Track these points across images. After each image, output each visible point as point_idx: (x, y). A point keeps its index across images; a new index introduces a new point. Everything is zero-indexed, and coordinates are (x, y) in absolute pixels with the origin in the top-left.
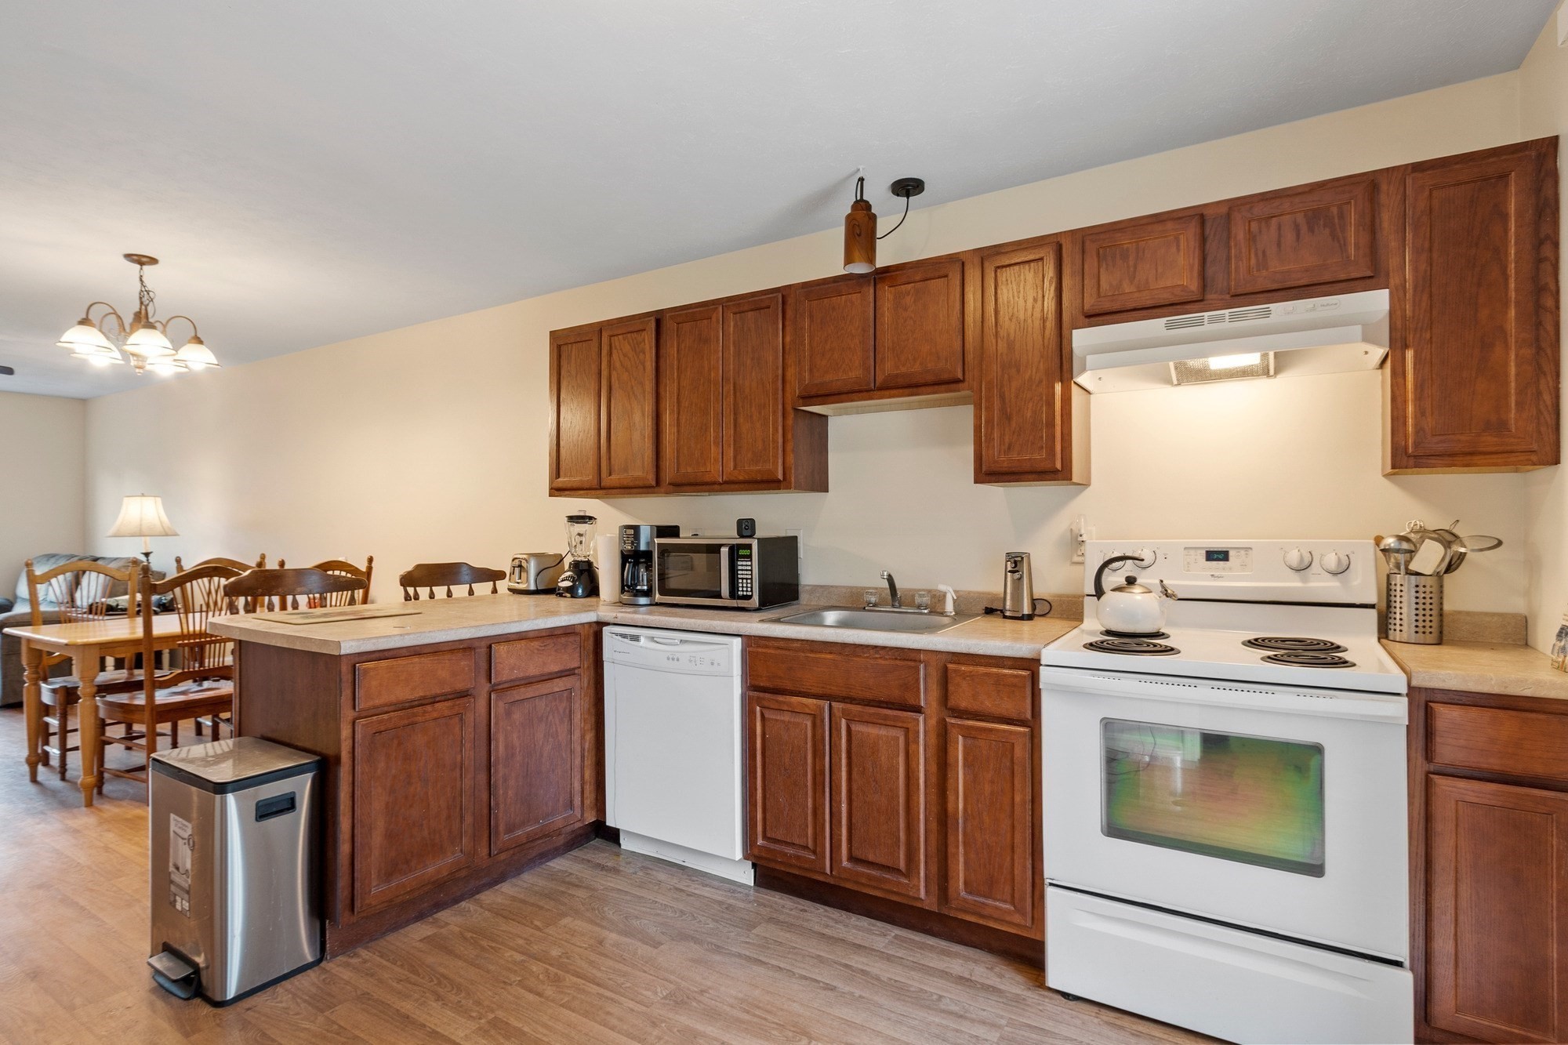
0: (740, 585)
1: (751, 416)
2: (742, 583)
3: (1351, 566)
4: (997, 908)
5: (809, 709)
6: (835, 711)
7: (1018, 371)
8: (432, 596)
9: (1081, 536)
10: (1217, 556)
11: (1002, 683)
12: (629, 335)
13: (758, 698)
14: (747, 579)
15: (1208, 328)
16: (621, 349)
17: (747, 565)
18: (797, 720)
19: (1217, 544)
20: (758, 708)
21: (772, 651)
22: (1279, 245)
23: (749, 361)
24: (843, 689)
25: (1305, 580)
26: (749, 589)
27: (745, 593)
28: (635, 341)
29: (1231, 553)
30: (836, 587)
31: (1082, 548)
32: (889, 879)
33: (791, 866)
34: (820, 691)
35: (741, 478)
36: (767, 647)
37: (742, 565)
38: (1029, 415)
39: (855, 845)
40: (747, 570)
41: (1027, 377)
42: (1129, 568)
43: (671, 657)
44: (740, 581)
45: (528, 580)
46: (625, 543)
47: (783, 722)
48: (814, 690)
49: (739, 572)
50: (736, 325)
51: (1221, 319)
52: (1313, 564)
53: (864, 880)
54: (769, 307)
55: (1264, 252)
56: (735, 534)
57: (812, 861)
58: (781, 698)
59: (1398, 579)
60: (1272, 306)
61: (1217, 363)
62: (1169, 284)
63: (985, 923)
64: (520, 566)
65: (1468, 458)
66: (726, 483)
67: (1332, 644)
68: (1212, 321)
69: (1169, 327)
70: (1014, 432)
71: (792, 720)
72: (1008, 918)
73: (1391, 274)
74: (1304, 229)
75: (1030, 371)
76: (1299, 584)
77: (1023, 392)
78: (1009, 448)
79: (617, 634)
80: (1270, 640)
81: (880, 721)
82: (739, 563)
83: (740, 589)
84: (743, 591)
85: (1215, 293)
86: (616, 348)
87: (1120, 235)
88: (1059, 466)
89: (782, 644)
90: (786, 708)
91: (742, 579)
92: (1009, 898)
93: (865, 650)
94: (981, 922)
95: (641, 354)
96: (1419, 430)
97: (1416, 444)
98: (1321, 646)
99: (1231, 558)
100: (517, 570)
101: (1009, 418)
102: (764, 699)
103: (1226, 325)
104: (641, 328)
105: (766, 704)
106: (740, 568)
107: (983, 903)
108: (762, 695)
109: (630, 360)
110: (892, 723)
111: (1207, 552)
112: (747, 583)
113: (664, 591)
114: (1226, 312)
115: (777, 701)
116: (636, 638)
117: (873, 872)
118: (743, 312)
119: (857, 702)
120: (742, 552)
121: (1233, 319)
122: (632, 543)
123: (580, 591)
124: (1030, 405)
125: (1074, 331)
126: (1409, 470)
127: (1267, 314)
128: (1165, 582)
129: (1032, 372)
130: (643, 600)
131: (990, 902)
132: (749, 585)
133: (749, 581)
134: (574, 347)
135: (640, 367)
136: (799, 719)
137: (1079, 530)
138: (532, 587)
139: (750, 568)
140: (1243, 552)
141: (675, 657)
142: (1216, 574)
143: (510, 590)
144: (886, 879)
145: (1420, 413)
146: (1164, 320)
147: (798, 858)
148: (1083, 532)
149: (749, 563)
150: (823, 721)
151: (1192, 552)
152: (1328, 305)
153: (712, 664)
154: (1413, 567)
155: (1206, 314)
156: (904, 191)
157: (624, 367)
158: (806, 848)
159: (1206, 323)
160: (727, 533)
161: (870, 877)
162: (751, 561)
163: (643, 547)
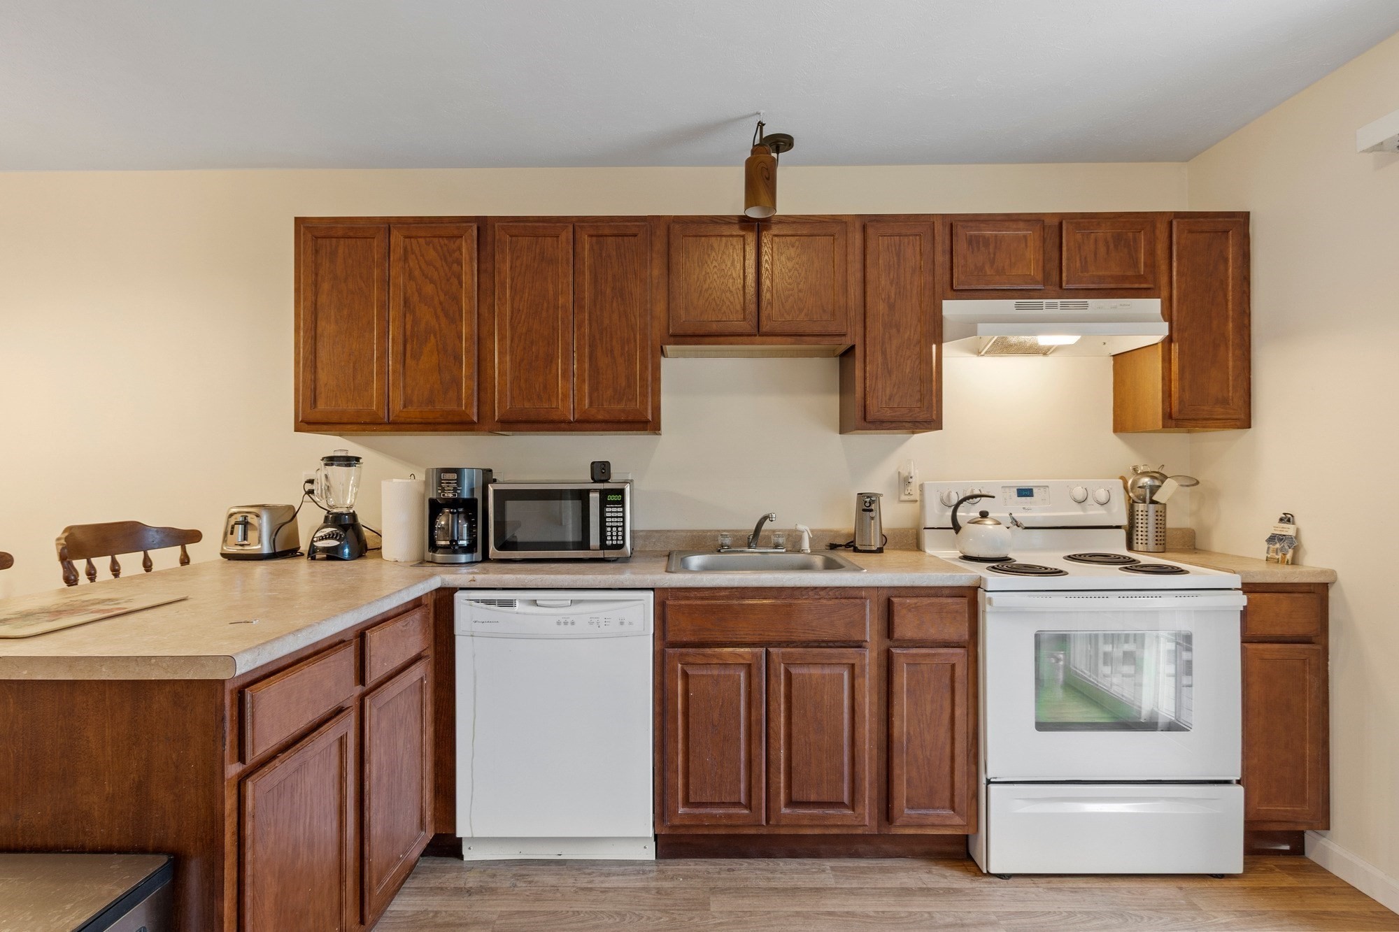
0: (609, 534)
1: (612, 351)
2: (611, 531)
3: (1111, 499)
4: (938, 815)
5: (744, 659)
6: (774, 657)
7: (898, 331)
8: (115, 570)
9: (911, 477)
10: (1025, 493)
11: (945, 611)
12: (436, 240)
13: (681, 654)
14: (617, 527)
15: (1045, 312)
16: (422, 255)
17: (617, 512)
18: (727, 673)
19: (1025, 483)
20: (680, 666)
21: (699, 602)
22: (1095, 254)
23: (608, 291)
24: (784, 634)
25: (1084, 510)
26: (620, 538)
27: (615, 542)
28: (445, 249)
29: (1035, 491)
30: (674, 531)
31: (909, 488)
32: (833, 814)
33: (719, 826)
34: (756, 639)
35: (600, 417)
36: (688, 598)
37: (611, 512)
38: (908, 371)
39: (795, 789)
40: (617, 517)
41: (906, 336)
42: (983, 504)
43: (563, 621)
44: (609, 529)
45: (260, 541)
46: (443, 490)
47: (712, 676)
48: (748, 639)
49: (607, 520)
50: (592, 249)
51: (1054, 306)
52: (1088, 498)
53: (806, 822)
54: (635, 235)
55: (1086, 258)
56: (589, 478)
57: (746, 816)
58: (708, 651)
59: (1140, 507)
60: (1090, 301)
61: (1044, 340)
62: (1020, 272)
63: (923, 833)
64: (245, 524)
65: (1204, 422)
66: (578, 421)
67: (1130, 558)
68: (1049, 306)
69: (1018, 307)
70: (894, 386)
71: (723, 673)
72: (948, 823)
73: (1162, 288)
74: (1112, 246)
75: (908, 333)
76: (1081, 513)
77: (902, 350)
78: (890, 399)
79: (477, 601)
80: (1085, 555)
81: (824, 661)
82: (607, 509)
83: (609, 538)
84: (612, 540)
85: (1051, 285)
86: (413, 253)
87: (985, 225)
88: (934, 417)
89: (707, 594)
90: (715, 661)
91: (612, 527)
92: (947, 804)
93: (804, 593)
94: (919, 832)
95: (455, 265)
96: (1181, 401)
97: (1180, 411)
98: (1122, 559)
99: (1035, 495)
100: (239, 529)
101: (890, 373)
102: (687, 654)
103: (1057, 312)
104: (456, 232)
105: (690, 660)
106: (608, 515)
107: (926, 815)
108: (684, 650)
109: (437, 269)
110: (837, 661)
111: (1018, 490)
112: (618, 531)
113: (503, 545)
114: (1058, 301)
115: (704, 655)
116: (509, 603)
117: (815, 812)
118: (602, 236)
119: (795, 644)
120: (611, 498)
121: (1064, 307)
122: (455, 490)
123: (347, 551)
124: (909, 362)
125: (943, 301)
126: (1172, 429)
127: (1086, 306)
128: (1013, 515)
129: (910, 333)
130: (463, 558)
131: (931, 812)
132: (620, 533)
133: (620, 529)
134: (342, 243)
135: (455, 281)
136: (730, 672)
137: (909, 473)
138: (266, 549)
139: (621, 515)
140: (1042, 489)
141: (569, 621)
142: (1027, 507)
143: (223, 555)
144: (830, 814)
145: (1182, 389)
146: (1014, 302)
147: (730, 816)
148: (912, 475)
149: (621, 510)
150: (760, 669)
151: (1007, 490)
152: (1124, 305)
153: (622, 623)
154: (1155, 498)
155: (1045, 301)
156: (774, 147)
157: (426, 277)
158: (737, 804)
159: (1044, 308)
160: (581, 477)
161: (812, 817)
162: (623, 507)
163: (466, 495)
